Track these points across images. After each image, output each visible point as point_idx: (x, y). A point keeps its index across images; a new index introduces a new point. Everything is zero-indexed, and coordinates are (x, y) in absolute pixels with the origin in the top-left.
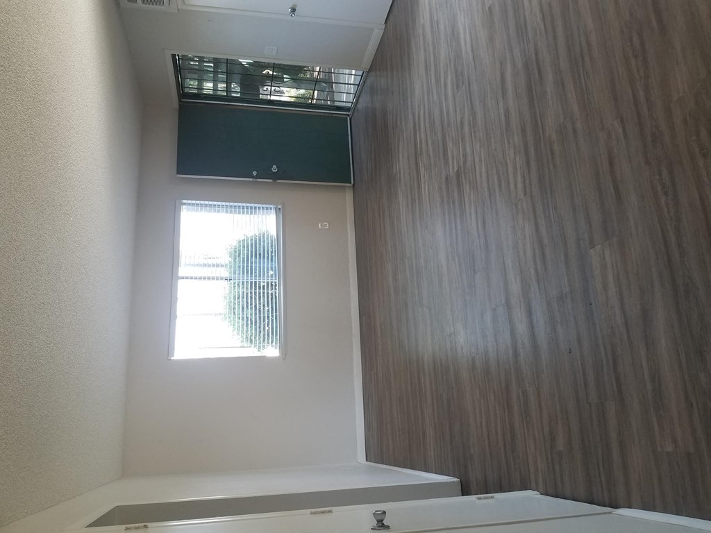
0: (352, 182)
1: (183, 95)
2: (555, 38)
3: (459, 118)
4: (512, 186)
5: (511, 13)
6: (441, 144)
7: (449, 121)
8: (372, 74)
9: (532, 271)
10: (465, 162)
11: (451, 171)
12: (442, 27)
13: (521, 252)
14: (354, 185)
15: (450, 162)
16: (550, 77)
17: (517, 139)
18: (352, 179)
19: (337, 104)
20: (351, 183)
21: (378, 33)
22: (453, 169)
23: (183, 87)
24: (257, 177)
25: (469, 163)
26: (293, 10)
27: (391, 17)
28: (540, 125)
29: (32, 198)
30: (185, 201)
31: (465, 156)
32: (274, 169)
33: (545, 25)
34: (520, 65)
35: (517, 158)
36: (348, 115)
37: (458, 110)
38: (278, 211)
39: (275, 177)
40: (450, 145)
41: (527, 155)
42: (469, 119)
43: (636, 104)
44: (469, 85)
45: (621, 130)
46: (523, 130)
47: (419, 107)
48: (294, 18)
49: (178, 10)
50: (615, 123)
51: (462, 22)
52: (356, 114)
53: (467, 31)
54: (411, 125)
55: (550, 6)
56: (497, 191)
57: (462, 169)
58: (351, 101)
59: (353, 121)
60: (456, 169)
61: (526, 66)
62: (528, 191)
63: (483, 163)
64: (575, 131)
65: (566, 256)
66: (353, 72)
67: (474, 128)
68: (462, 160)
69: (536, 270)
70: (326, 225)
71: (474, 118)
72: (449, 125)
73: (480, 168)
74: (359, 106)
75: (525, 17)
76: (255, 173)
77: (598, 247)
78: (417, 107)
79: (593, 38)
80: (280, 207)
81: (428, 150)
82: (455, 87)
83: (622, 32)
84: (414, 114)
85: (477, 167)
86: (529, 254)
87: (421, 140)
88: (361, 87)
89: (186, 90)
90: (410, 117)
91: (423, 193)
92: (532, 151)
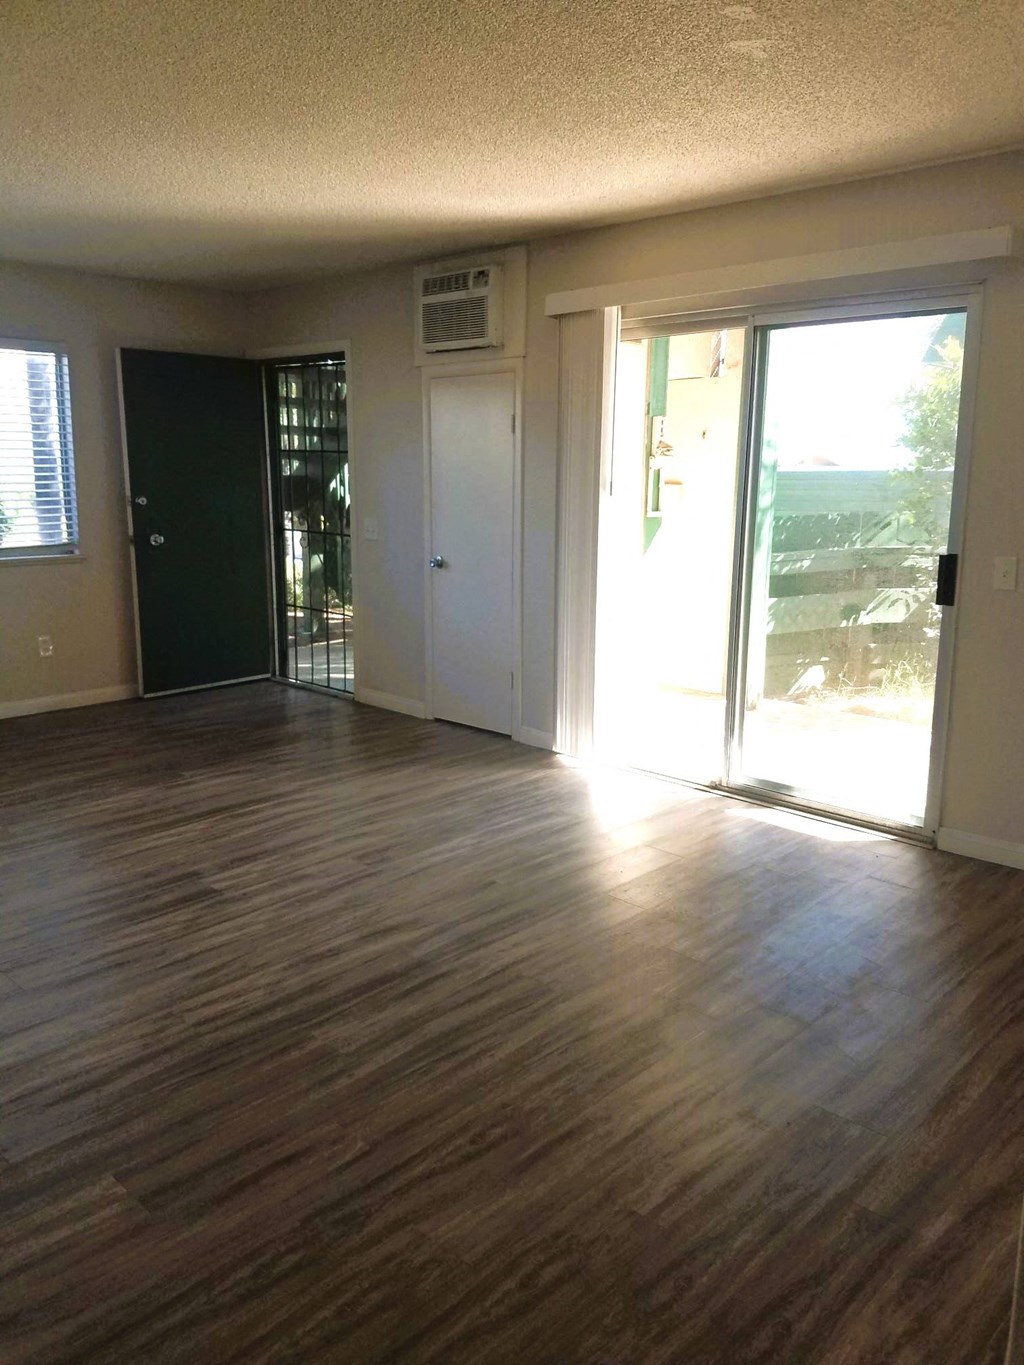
0: (148, 696)
1: (273, 369)
2: (471, 1000)
3: (308, 871)
4: (204, 998)
5: (493, 918)
6: (257, 849)
7: (302, 854)
8: (350, 709)
9: (38, 1082)
10: (234, 900)
11: (211, 879)
12: (450, 812)
13: (73, 1051)
14: (141, 699)
15: (227, 874)
16: (411, 1008)
17: (294, 983)
18: (152, 695)
19: (291, 652)
20: (145, 693)
21: (420, 710)
22: (214, 882)
23: (287, 370)
24: (135, 506)
25: (232, 908)
26: (440, 565)
27: (447, 728)
28: (326, 1016)
29: (79, 60)
30: (65, 361)
31: (246, 897)
32: (157, 539)
33: (487, 978)
34: (417, 954)
35: (260, 993)
36: (274, 674)
37: (322, 867)
38: (67, 548)
39: (140, 540)
40: (258, 866)
41: (271, 1007)
42: (313, 889)
43: (398, 1169)
44: (369, 875)
45: (348, 1157)
46: (312, 989)
47: (315, 798)
48: (428, 566)
49: (419, 367)
50: (360, 1144)
51: (464, 842)
52: (278, 688)
53: (452, 854)
54: (281, 789)
55: (519, 977)
56: (190, 973)
57: (218, 898)
58: (300, 677)
59: (263, 684)
60: (216, 886)
61: (421, 964)
62: (202, 1029)
63: (237, 934)
64: (331, 1079)
65: (85, 1136)
66: (350, 676)
67: (299, 901)
68: (236, 894)
69: (46, 1087)
70: (47, 650)
71: (315, 898)
72: (294, 856)
73: (227, 931)
74: (292, 693)
75: (493, 942)
76: (142, 501)
77: (121, 1190)
78: (314, 793)
79: (486, 1063)
80: (77, 552)
81: (243, 827)
82: (361, 852)
83: (504, 1106)
84: (301, 790)
85: (227, 925)
86: (74, 1066)
87: (253, 812)
88: (326, 691)
89: (282, 376)
90: (295, 785)
91: (156, 836)
92: (280, 1013)
